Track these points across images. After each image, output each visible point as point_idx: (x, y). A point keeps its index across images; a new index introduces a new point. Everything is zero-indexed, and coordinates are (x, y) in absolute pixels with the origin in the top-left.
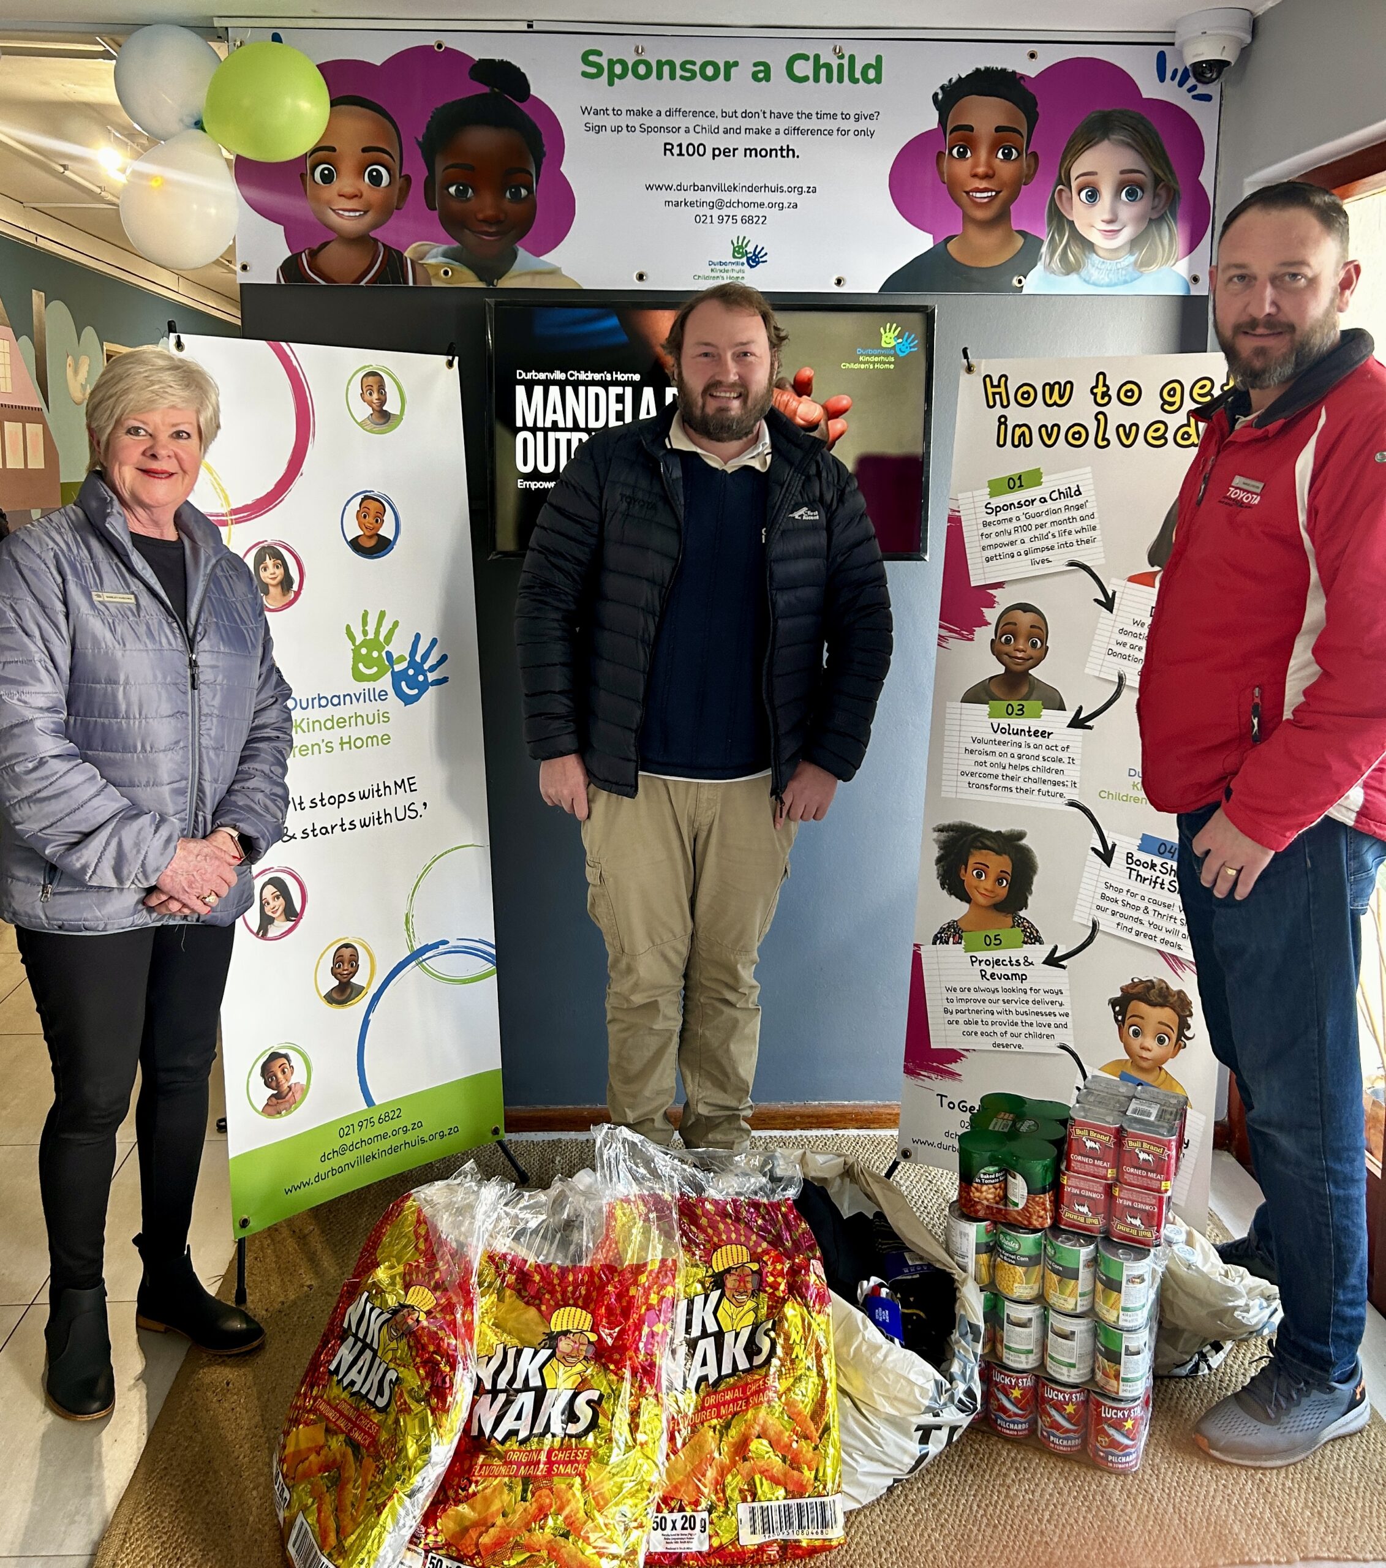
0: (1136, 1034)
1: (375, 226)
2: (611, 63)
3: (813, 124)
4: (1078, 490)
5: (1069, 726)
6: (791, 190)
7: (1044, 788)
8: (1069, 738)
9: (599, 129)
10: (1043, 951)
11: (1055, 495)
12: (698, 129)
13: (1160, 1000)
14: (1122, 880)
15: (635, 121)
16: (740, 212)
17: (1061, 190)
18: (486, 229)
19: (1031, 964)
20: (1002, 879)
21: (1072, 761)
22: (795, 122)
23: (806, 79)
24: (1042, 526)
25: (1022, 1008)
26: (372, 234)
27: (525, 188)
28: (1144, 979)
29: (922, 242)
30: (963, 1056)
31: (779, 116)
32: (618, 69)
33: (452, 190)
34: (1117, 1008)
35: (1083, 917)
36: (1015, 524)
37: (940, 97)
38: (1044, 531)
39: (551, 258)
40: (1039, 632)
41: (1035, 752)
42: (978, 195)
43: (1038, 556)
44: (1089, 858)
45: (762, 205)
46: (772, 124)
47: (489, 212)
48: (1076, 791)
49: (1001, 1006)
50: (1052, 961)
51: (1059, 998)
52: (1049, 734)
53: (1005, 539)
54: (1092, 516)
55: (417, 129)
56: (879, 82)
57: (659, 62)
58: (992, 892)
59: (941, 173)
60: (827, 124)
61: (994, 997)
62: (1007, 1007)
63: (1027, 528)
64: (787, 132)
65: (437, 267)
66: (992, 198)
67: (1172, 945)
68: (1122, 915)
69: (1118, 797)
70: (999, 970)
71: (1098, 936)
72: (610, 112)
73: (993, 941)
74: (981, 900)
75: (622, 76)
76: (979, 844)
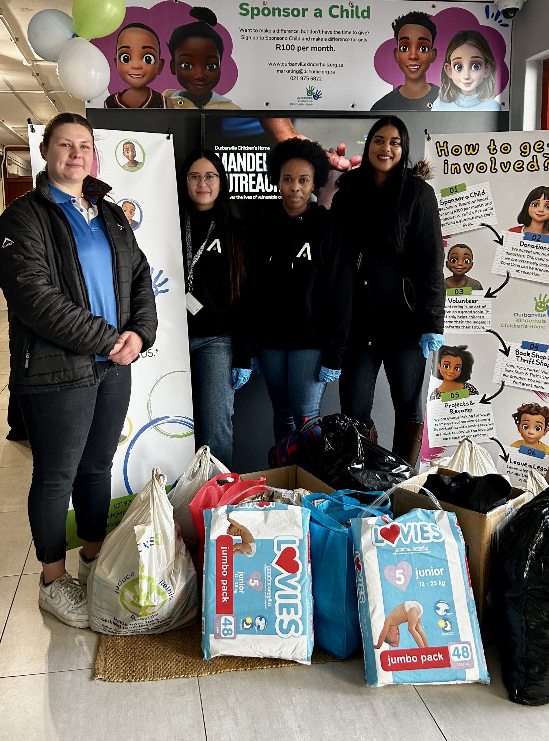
0: (526, 428)
1: (148, 82)
2: (253, 9)
3: (341, 36)
4: (484, 192)
5: (485, 297)
6: (332, 65)
7: (475, 325)
8: (485, 302)
9: (248, 38)
10: (480, 397)
11: (473, 195)
12: (291, 38)
13: (536, 412)
14: (515, 362)
15: (264, 35)
16: (310, 75)
17: (447, 65)
18: (198, 83)
19: (474, 404)
20: (457, 367)
21: (487, 312)
22: (333, 35)
23: (337, 16)
24: (467, 209)
25: (470, 424)
26: (147, 86)
27: (215, 64)
28: (528, 404)
29: (388, 89)
30: (444, 449)
31: (326, 32)
32: (256, 12)
33: (183, 65)
34: (516, 418)
35: (497, 381)
36: (455, 208)
37: (395, 24)
38: (469, 211)
39: (227, 96)
40: (469, 256)
41: (470, 310)
42: (412, 67)
43: (466, 222)
44: (498, 354)
45: (319, 72)
46: (323, 36)
47: (200, 75)
48: (490, 325)
49: (461, 425)
50: (484, 401)
51: (488, 417)
52: (476, 301)
53: (450, 216)
54: (491, 203)
55: (166, 38)
56: (369, 18)
57: (273, 8)
58: (453, 374)
59: (396, 58)
60: (346, 36)
61: (457, 421)
62: (464, 424)
63: (461, 210)
64: (330, 40)
65: (177, 100)
66: (418, 69)
67: (540, 387)
68: (516, 377)
69: (510, 326)
70: (458, 408)
71: (505, 388)
72: (252, 31)
73: (455, 396)
74: (448, 378)
75: (258, 15)
76: (446, 353)
